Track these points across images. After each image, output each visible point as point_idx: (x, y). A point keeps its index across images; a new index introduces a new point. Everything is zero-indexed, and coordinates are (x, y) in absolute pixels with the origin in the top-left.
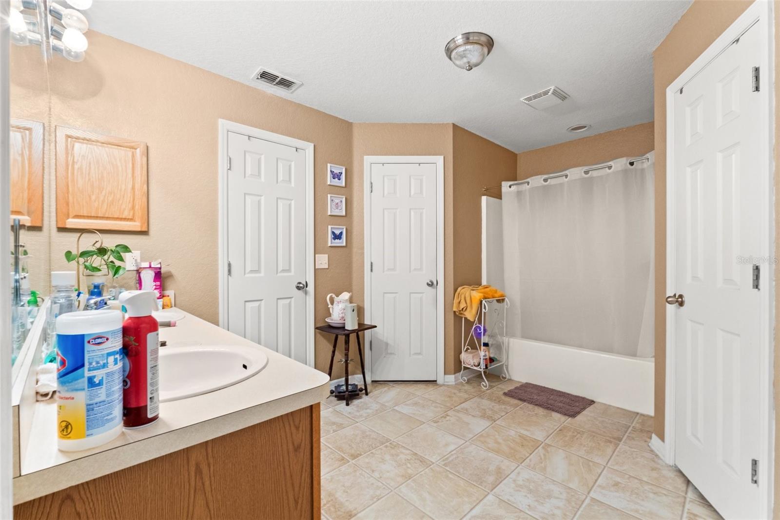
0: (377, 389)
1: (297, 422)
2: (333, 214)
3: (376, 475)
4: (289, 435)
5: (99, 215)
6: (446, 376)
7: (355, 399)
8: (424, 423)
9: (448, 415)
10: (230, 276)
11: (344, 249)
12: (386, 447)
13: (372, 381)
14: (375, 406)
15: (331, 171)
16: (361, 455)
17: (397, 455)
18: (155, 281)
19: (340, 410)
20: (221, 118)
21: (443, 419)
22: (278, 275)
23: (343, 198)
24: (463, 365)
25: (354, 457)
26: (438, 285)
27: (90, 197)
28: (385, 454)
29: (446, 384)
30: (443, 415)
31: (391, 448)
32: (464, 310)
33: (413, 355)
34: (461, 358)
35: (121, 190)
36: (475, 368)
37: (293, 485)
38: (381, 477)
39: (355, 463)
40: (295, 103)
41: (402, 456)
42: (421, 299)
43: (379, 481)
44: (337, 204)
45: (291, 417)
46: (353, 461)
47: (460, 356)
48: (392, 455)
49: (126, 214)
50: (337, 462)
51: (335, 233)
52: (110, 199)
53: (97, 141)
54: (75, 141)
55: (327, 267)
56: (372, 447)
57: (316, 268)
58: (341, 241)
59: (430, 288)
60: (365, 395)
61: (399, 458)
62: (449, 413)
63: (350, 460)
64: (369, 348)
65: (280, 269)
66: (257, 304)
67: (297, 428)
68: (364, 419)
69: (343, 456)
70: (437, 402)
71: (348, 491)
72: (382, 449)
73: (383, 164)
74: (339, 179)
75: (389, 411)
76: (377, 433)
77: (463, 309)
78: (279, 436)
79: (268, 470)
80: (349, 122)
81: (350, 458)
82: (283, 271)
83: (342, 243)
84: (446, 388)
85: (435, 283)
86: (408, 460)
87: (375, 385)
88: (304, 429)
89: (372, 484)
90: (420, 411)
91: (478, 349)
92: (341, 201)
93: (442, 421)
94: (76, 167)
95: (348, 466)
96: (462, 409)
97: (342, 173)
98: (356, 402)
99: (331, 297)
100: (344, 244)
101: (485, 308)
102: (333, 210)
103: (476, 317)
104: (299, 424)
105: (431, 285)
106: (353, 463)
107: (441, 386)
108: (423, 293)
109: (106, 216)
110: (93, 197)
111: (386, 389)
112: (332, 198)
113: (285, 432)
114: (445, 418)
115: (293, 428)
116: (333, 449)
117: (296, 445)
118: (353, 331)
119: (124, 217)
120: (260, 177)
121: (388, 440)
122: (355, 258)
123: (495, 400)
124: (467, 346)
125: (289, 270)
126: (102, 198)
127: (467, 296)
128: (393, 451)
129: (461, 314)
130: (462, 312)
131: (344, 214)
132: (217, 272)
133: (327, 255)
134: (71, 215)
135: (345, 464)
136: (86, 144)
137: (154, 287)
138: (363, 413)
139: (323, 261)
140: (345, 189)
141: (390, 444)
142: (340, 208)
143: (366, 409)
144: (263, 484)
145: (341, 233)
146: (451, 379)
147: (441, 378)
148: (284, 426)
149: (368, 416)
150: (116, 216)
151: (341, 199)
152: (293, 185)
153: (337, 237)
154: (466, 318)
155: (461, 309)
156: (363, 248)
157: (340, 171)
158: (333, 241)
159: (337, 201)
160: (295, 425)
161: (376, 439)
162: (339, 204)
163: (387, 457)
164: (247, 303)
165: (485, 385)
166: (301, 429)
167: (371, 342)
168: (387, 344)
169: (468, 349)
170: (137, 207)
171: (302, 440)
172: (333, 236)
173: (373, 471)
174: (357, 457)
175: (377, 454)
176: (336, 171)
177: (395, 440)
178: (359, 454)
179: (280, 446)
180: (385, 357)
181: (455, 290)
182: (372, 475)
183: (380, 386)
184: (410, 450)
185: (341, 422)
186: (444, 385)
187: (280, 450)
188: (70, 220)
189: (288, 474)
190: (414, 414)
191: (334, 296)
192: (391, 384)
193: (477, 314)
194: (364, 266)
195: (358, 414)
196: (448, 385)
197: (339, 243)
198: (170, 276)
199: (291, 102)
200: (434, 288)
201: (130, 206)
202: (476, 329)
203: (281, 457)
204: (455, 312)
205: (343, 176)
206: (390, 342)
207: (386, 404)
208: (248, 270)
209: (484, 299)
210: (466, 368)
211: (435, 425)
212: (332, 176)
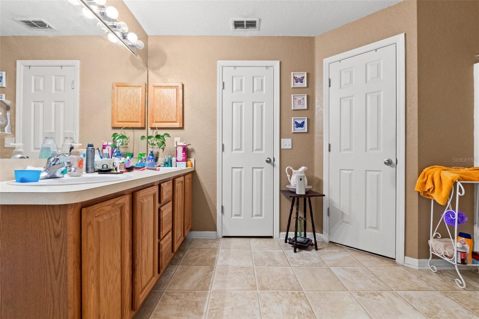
0: (330, 248)
1: (57, 217)
2: (295, 108)
3: (264, 310)
4: (51, 224)
5: (164, 121)
6: (407, 258)
7: (305, 250)
8: (348, 290)
9: (380, 294)
10: (224, 152)
11: (307, 134)
12: (293, 293)
13: (330, 242)
14: (315, 260)
15: (294, 77)
16: (269, 290)
17: (295, 305)
18: (183, 152)
19: (286, 254)
20: (219, 60)
21: (372, 295)
22: (254, 152)
23: (305, 96)
24: (431, 252)
25: (263, 288)
26: (398, 164)
27: (160, 112)
28: (286, 298)
29: (405, 265)
30: (374, 292)
31: (296, 296)
32: (431, 190)
33: (368, 228)
34: (429, 244)
35: (172, 108)
36: (446, 259)
37: (54, 260)
38: (265, 314)
39: (259, 293)
40: (266, 37)
41: (298, 308)
42: (378, 176)
43: (261, 316)
44: (300, 101)
45: (53, 212)
46: (259, 291)
47: (429, 241)
48: (291, 302)
49: (174, 120)
50: (248, 286)
51: (297, 123)
52: (168, 113)
53: (163, 86)
54: (156, 88)
55: (291, 148)
56: (282, 288)
57: (282, 148)
58: (303, 128)
59: (388, 167)
60: (314, 249)
61: (295, 307)
62: (385, 293)
63: (258, 289)
64: (327, 214)
65: (255, 148)
66: (240, 170)
67: (58, 222)
68: (297, 266)
69: (257, 284)
70: (380, 278)
71: (235, 309)
72: (287, 294)
73: (340, 61)
74: (302, 82)
75: (323, 268)
76: (297, 280)
77: (429, 190)
78: (43, 222)
79: (36, 241)
80: (311, 37)
81: (259, 288)
82: (257, 150)
83: (305, 129)
84: (403, 269)
85: (394, 162)
86: (300, 313)
87: (331, 245)
88: (63, 224)
89: (254, 315)
90: (352, 279)
91: (450, 238)
92: (303, 98)
93: (369, 297)
94: (156, 99)
95: (253, 292)
96: (405, 296)
97: (304, 77)
98: (304, 252)
99: (289, 169)
100: (306, 131)
101: (461, 191)
102: (296, 106)
103: (448, 201)
104: (59, 219)
105: (389, 163)
106: (257, 292)
107: (399, 265)
108: (381, 171)
109: (166, 121)
110: (161, 113)
111: (337, 251)
112: (295, 97)
113: (48, 221)
114: (376, 295)
115: (54, 221)
116: (256, 277)
117: (56, 234)
118: (300, 196)
119: (173, 121)
120: (242, 91)
121: (300, 289)
122: (316, 141)
123: (467, 305)
124: (436, 232)
125: (261, 149)
126: (164, 113)
127: (435, 176)
128: (295, 300)
129: (428, 195)
130: (428, 193)
131: (306, 107)
132: (216, 150)
133: (291, 139)
134: (154, 122)
135: (252, 290)
136: (159, 88)
137: (183, 155)
138: (301, 262)
139: (287, 143)
140: (307, 89)
141: (299, 293)
142: (302, 104)
143: (306, 260)
144: (32, 250)
145: (303, 123)
146: (413, 262)
147: (400, 257)
148: (48, 217)
149: (303, 265)
150: (170, 121)
151: (303, 97)
152: (264, 92)
153: (299, 126)
154: (435, 201)
155: (427, 190)
156: (322, 133)
157: (303, 76)
158: (296, 128)
159: (299, 98)
160: (55, 219)
161: (291, 284)
162: (302, 101)
163: (286, 302)
164: (233, 169)
165: (461, 283)
166: (60, 223)
167: (329, 209)
168: (343, 214)
169: (437, 235)
170: (178, 116)
171: (61, 231)
172: (296, 125)
173: (265, 306)
174: (265, 290)
175: (280, 295)
176: (299, 76)
177: (305, 292)
178: (268, 288)
179: (44, 229)
180: (340, 224)
181: (420, 172)
182: (261, 309)
183: (334, 247)
184: (310, 306)
185: (279, 262)
186: (404, 266)
187: (44, 232)
188: (154, 124)
189: (50, 252)
190: (344, 279)
191: (291, 168)
192: (346, 249)
193: (450, 197)
194: (323, 147)
195: (297, 261)
196: (408, 268)
197: (302, 130)
198: (193, 150)
199: (263, 37)
200: (393, 167)
201: (175, 115)
202: (447, 215)
203: (45, 237)
204: (419, 193)
205: (305, 80)
206: (346, 212)
207: (326, 262)
208: (234, 149)
209: (459, 180)
210: (435, 257)
211: (357, 297)
212: (295, 80)
